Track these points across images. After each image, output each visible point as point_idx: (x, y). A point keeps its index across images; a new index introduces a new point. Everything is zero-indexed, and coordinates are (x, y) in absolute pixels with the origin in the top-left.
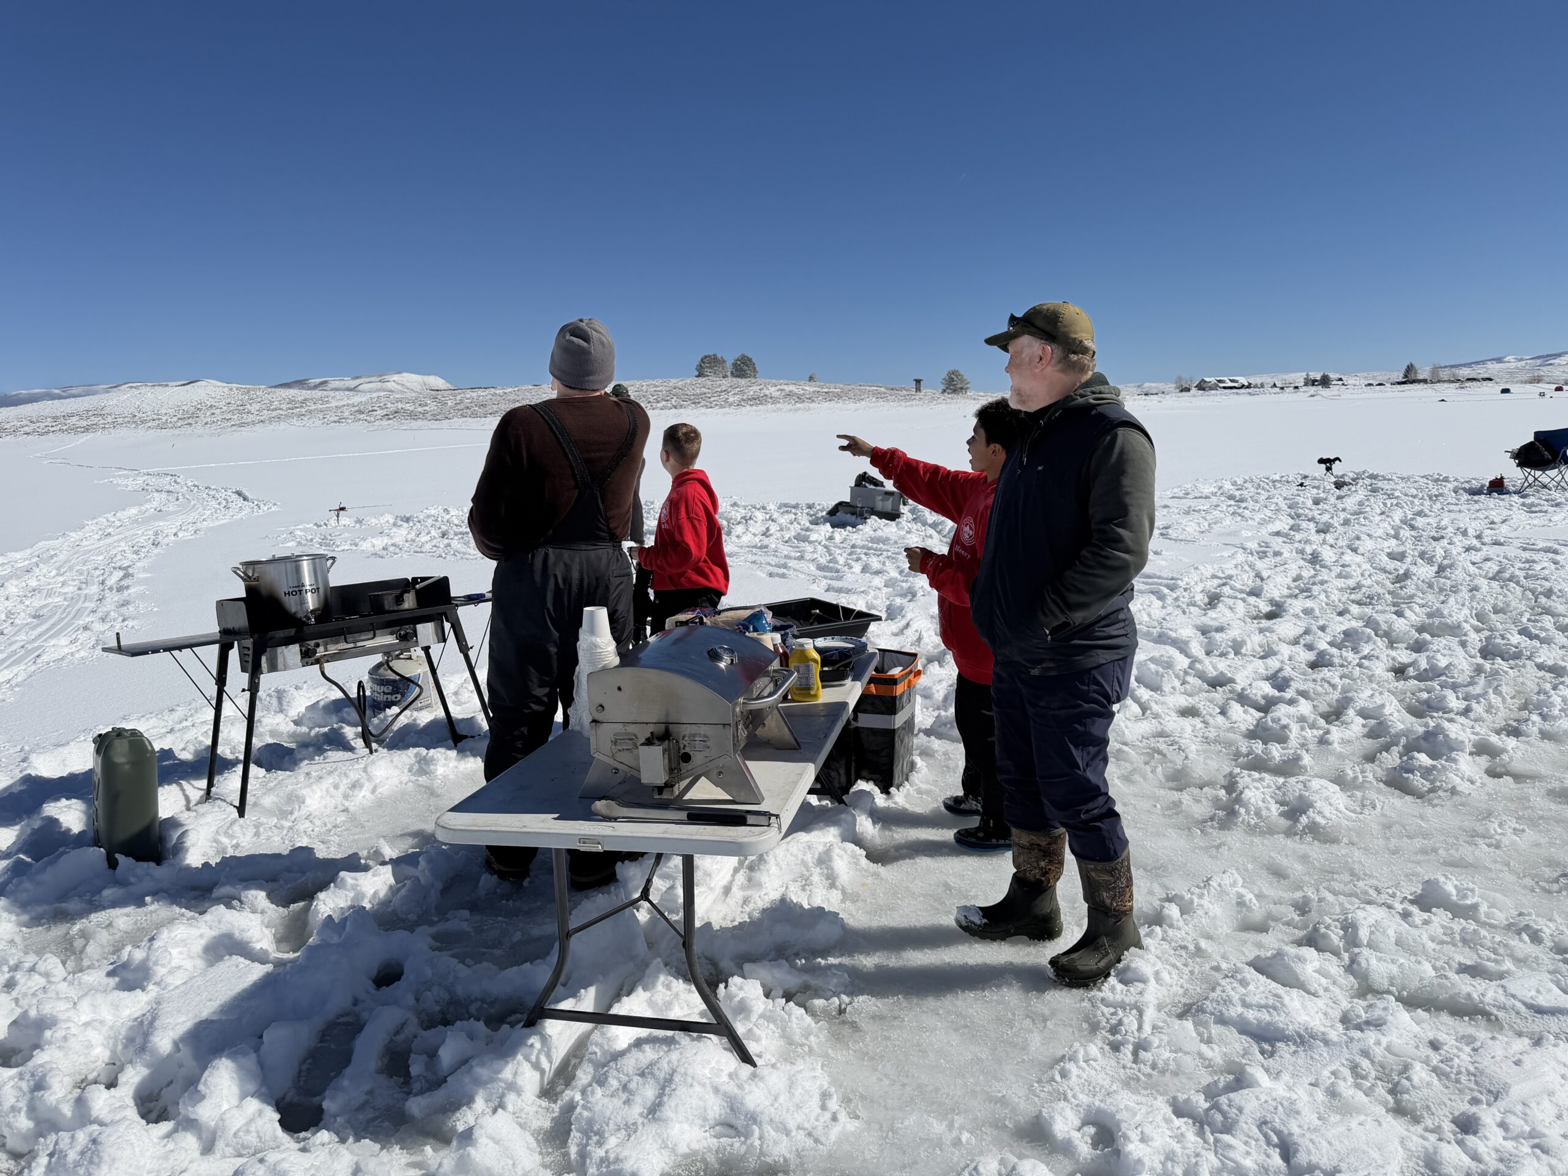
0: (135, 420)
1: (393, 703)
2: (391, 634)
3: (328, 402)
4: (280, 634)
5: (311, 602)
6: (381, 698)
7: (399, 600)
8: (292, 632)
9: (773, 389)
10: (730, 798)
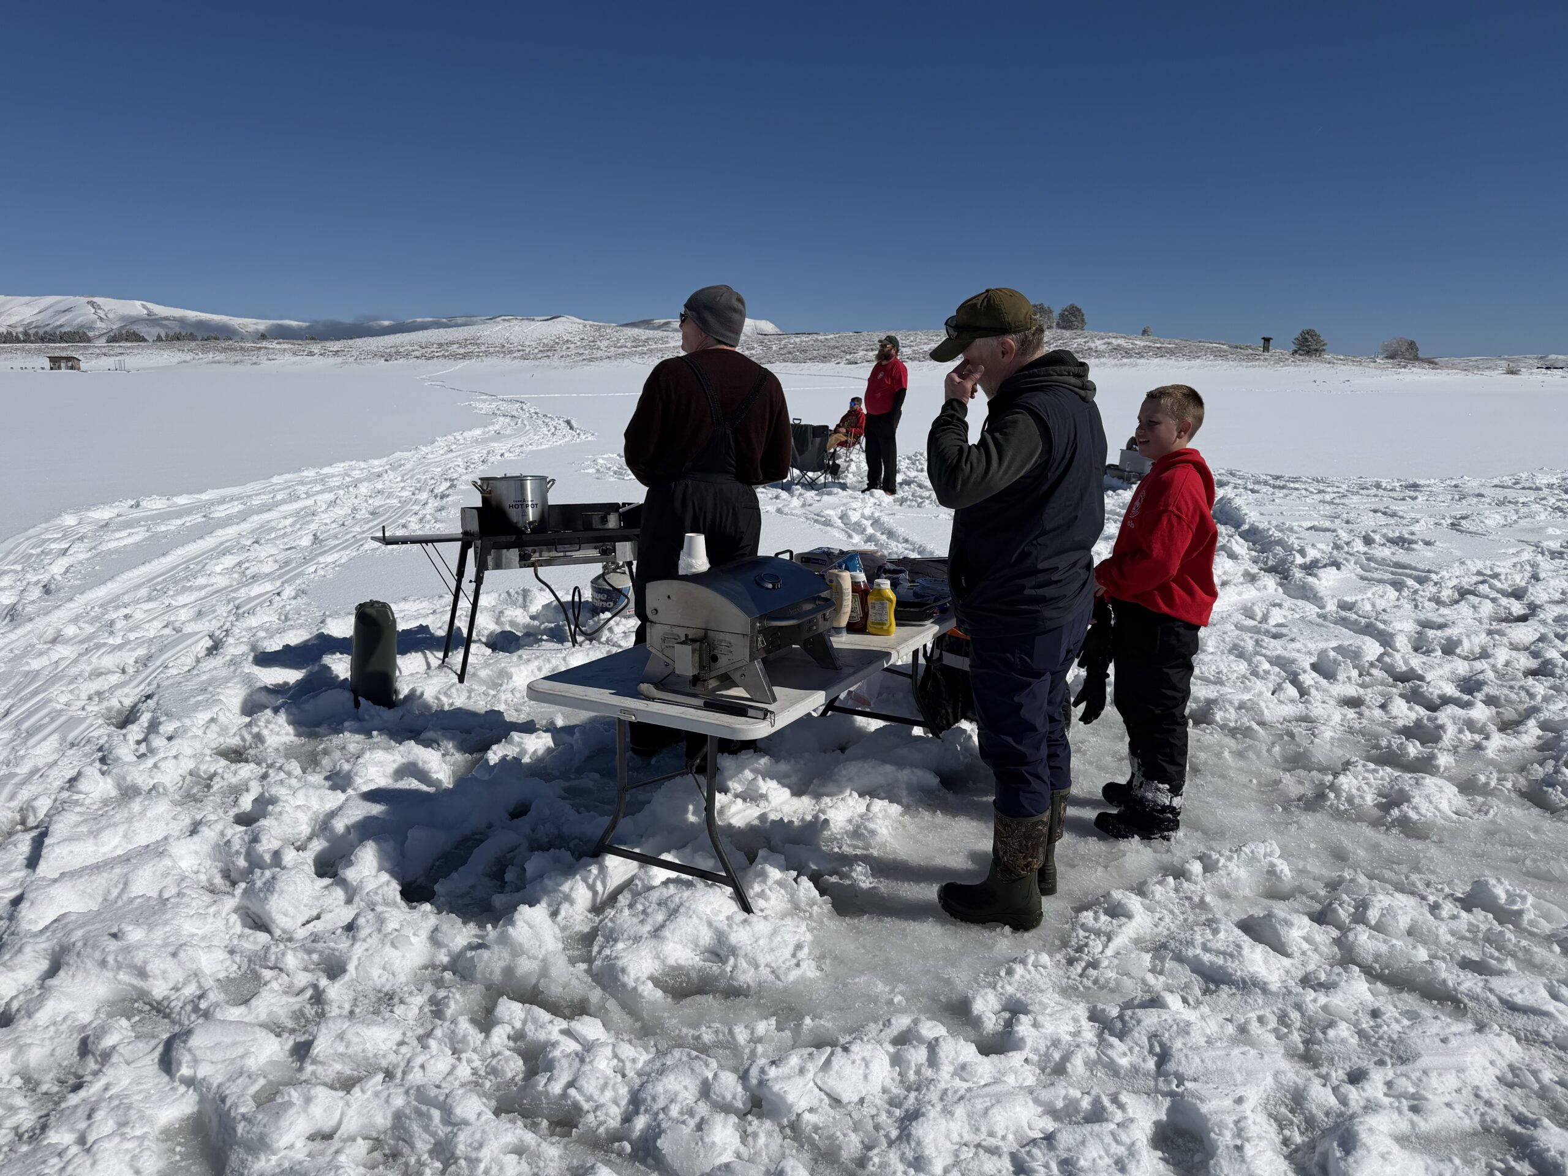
0: (504, 350)
1: (608, 610)
2: (595, 548)
3: (667, 342)
4: (503, 539)
5: (531, 513)
6: (599, 604)
7: (604, 520)
8: (513, 538)
9: (1099, 342)
10: (748, 696)
